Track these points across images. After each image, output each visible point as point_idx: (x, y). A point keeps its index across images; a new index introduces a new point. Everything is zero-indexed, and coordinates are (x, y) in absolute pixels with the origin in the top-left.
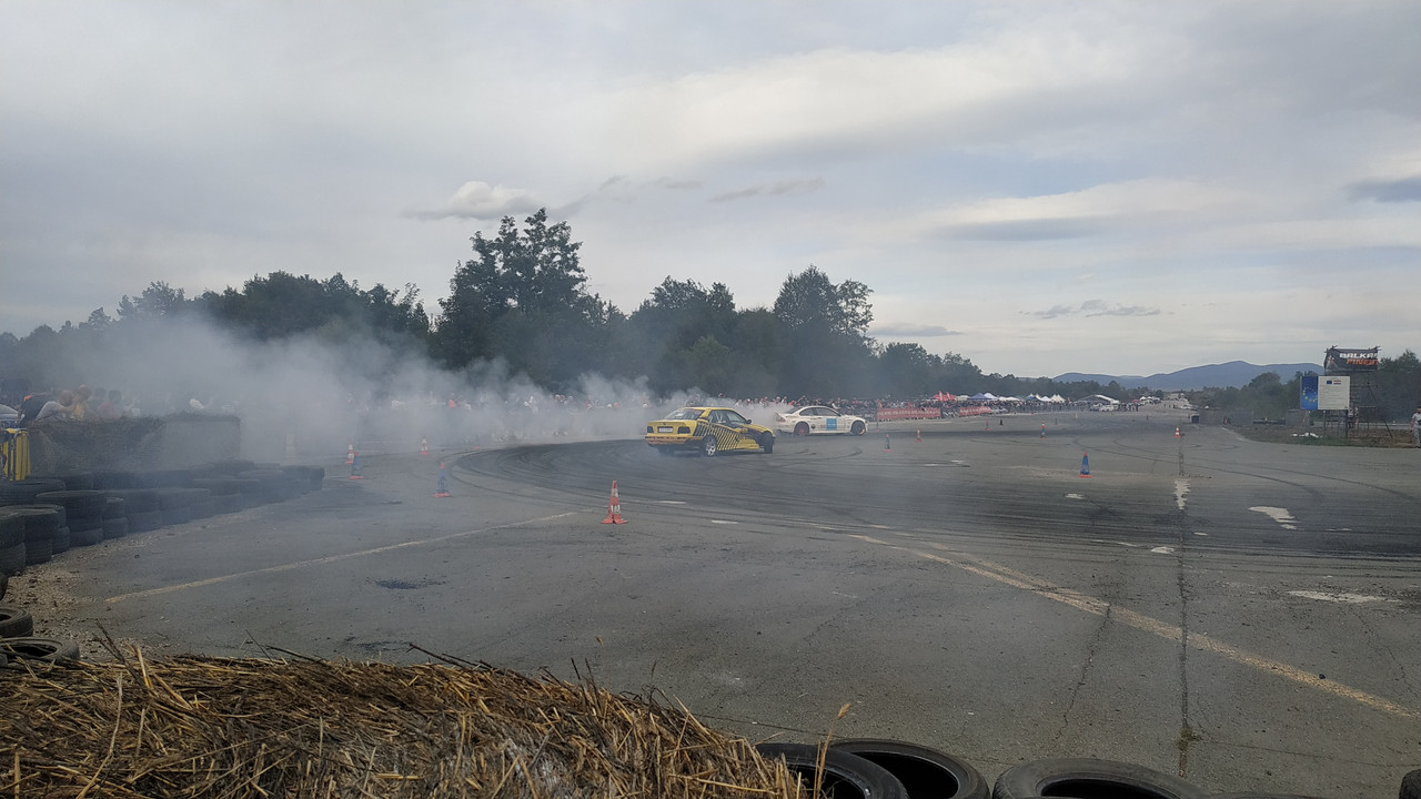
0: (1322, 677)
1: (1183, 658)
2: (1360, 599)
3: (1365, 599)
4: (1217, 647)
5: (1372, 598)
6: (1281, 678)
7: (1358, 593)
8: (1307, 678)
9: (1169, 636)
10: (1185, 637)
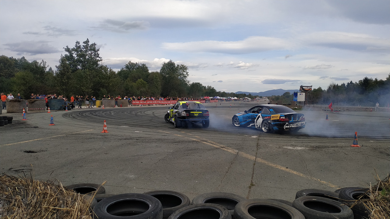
0: (287, 168)
1: (254, 164)
2: (300, 148)
3: (301, 148)
4: (263, 161)
5: (302, 148)
6: (278, 169)
7: (300, 147)
8: (284, 168)
9: (252, 159)
10: (256, 159)
